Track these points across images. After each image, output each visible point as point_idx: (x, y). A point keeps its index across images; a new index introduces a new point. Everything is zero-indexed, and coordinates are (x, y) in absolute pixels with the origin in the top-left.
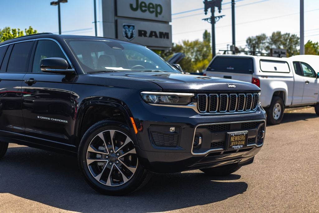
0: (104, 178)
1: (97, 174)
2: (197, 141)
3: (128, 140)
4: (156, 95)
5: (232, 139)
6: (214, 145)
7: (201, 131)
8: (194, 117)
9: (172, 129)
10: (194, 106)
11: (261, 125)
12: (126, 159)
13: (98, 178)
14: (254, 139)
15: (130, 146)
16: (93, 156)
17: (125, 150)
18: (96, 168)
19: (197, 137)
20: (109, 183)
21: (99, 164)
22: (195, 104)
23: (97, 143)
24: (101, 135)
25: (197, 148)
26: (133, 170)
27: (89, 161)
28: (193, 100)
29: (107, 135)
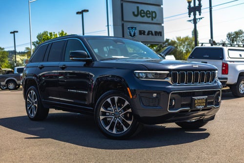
0: (111, 128)
1: (107, 126)
2: (171, 103)
3: (127, 103)
4: (145, 73)
5: (196, 102)
6: (183, 106)
7: (174, 96)
8: (170, 87)
9: (155, 95)
10: (169, 80)
11: (217, 93)
12: (125, 116)
13: (107, 128)
14: (213, 102)
15: (128, 107)
16: (104, 114)
17: (125, 109)
18: (106, 122)
19: (171, 100)
20: (114, 131)
21: (108, 119)
22: (170, 78)
23: (107, 106)
24: (109, 100)
25: (172, 107)
26: (130, 123)
27: (102, 118)
28: (168, 75)
29: (113, 100)
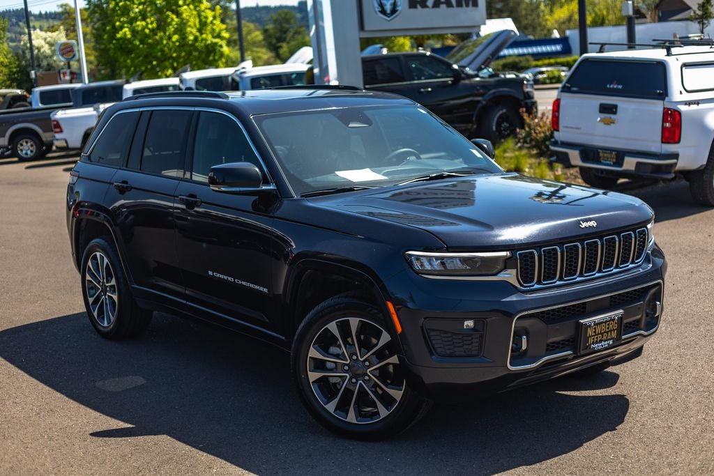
0: (343, 407)
1: (329, 400)
2: (517, 343)
3: (385, 338)
4: (437, 258)
5: (590, 332)
6: (552, 348)
7: (526, 323)
8: (513, 298)
9: (469, 324)
10: (510, 276)
11: (653, 291)
12: (383, 374)
13: (331, 407)
14: (639, 321)
15: (391, 348)
16: (319, 365)
17: (380, 355)
18: (328, 388)
19: (518, 335)
20: (351, 417)
21: (332, 380)
22: (514, 272)
23: (326, 342)
24: (333, 327)
25: (518, 357)
26: (397, 394)
27: (313, 376)
28: (507, 264)
29: (344, 328)
